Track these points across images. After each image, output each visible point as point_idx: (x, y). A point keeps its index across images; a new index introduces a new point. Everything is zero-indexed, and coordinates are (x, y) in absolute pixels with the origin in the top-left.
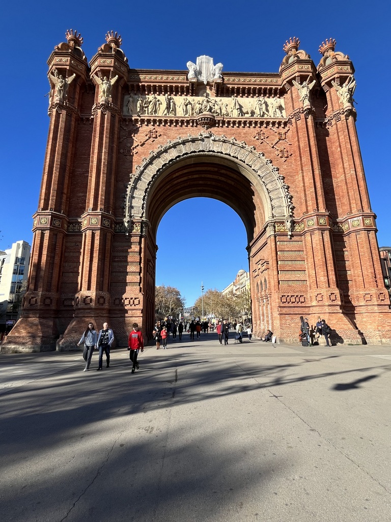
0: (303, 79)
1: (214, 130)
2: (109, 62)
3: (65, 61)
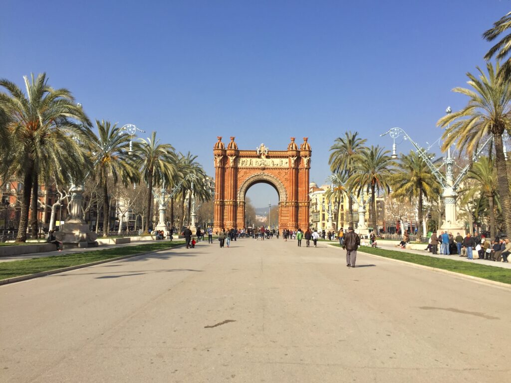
0: (293, 156)
1: (265, 171)
2: (233, 152)
3: (220, 152)
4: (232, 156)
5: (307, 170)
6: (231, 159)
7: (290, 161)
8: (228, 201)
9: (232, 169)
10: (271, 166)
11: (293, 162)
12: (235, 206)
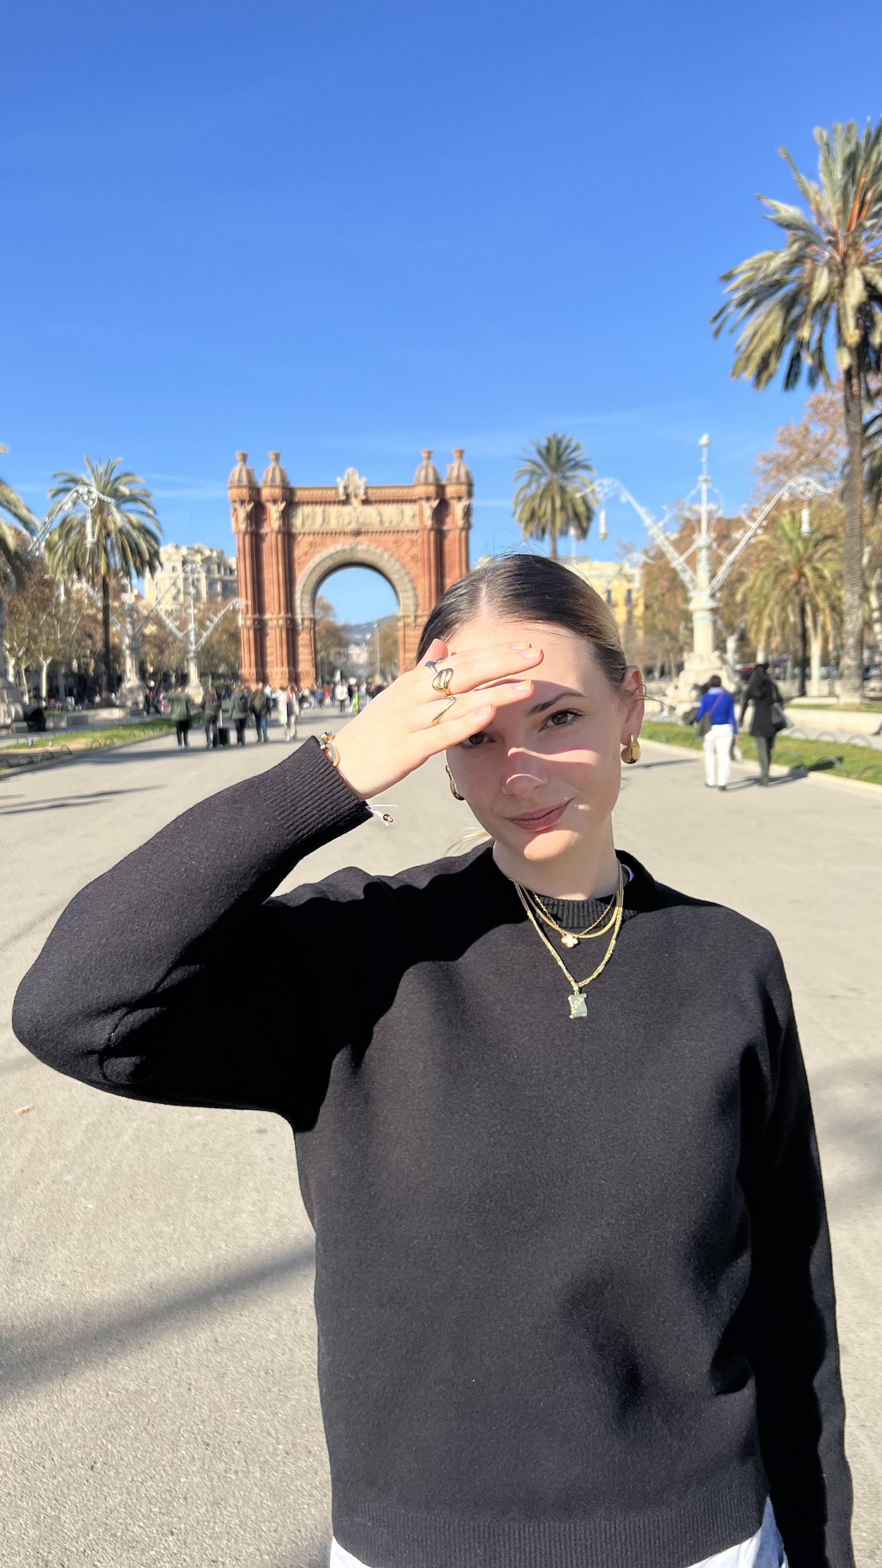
0: (428, 499)
1: (360, 538)
2: (278, 492)
3: (245, 493)
4: (275, 502)
5: (463, 534)
6: (274, 512)
7: (421, 513)
8: (274, 618)
9: (280, 537)
10: (376, 527)
11: (428, 513)
12: (292, 630)
